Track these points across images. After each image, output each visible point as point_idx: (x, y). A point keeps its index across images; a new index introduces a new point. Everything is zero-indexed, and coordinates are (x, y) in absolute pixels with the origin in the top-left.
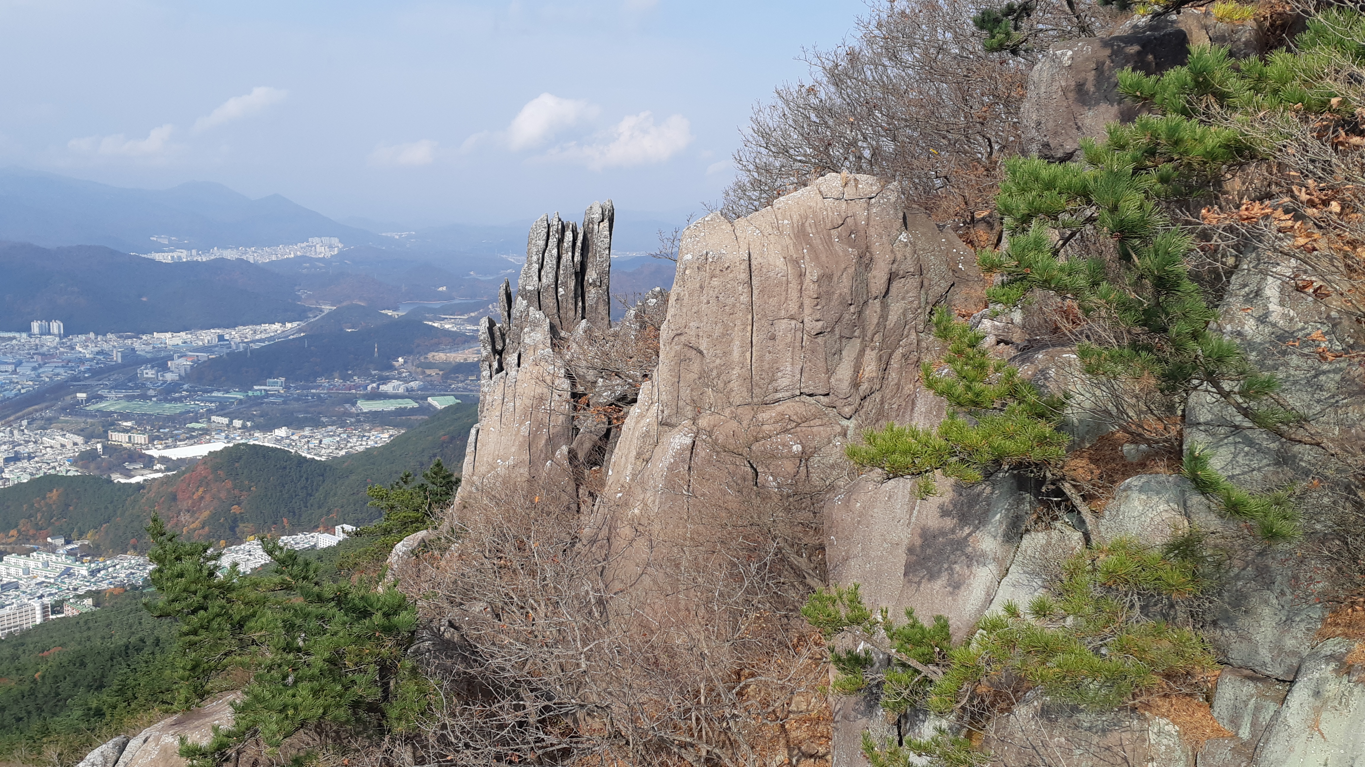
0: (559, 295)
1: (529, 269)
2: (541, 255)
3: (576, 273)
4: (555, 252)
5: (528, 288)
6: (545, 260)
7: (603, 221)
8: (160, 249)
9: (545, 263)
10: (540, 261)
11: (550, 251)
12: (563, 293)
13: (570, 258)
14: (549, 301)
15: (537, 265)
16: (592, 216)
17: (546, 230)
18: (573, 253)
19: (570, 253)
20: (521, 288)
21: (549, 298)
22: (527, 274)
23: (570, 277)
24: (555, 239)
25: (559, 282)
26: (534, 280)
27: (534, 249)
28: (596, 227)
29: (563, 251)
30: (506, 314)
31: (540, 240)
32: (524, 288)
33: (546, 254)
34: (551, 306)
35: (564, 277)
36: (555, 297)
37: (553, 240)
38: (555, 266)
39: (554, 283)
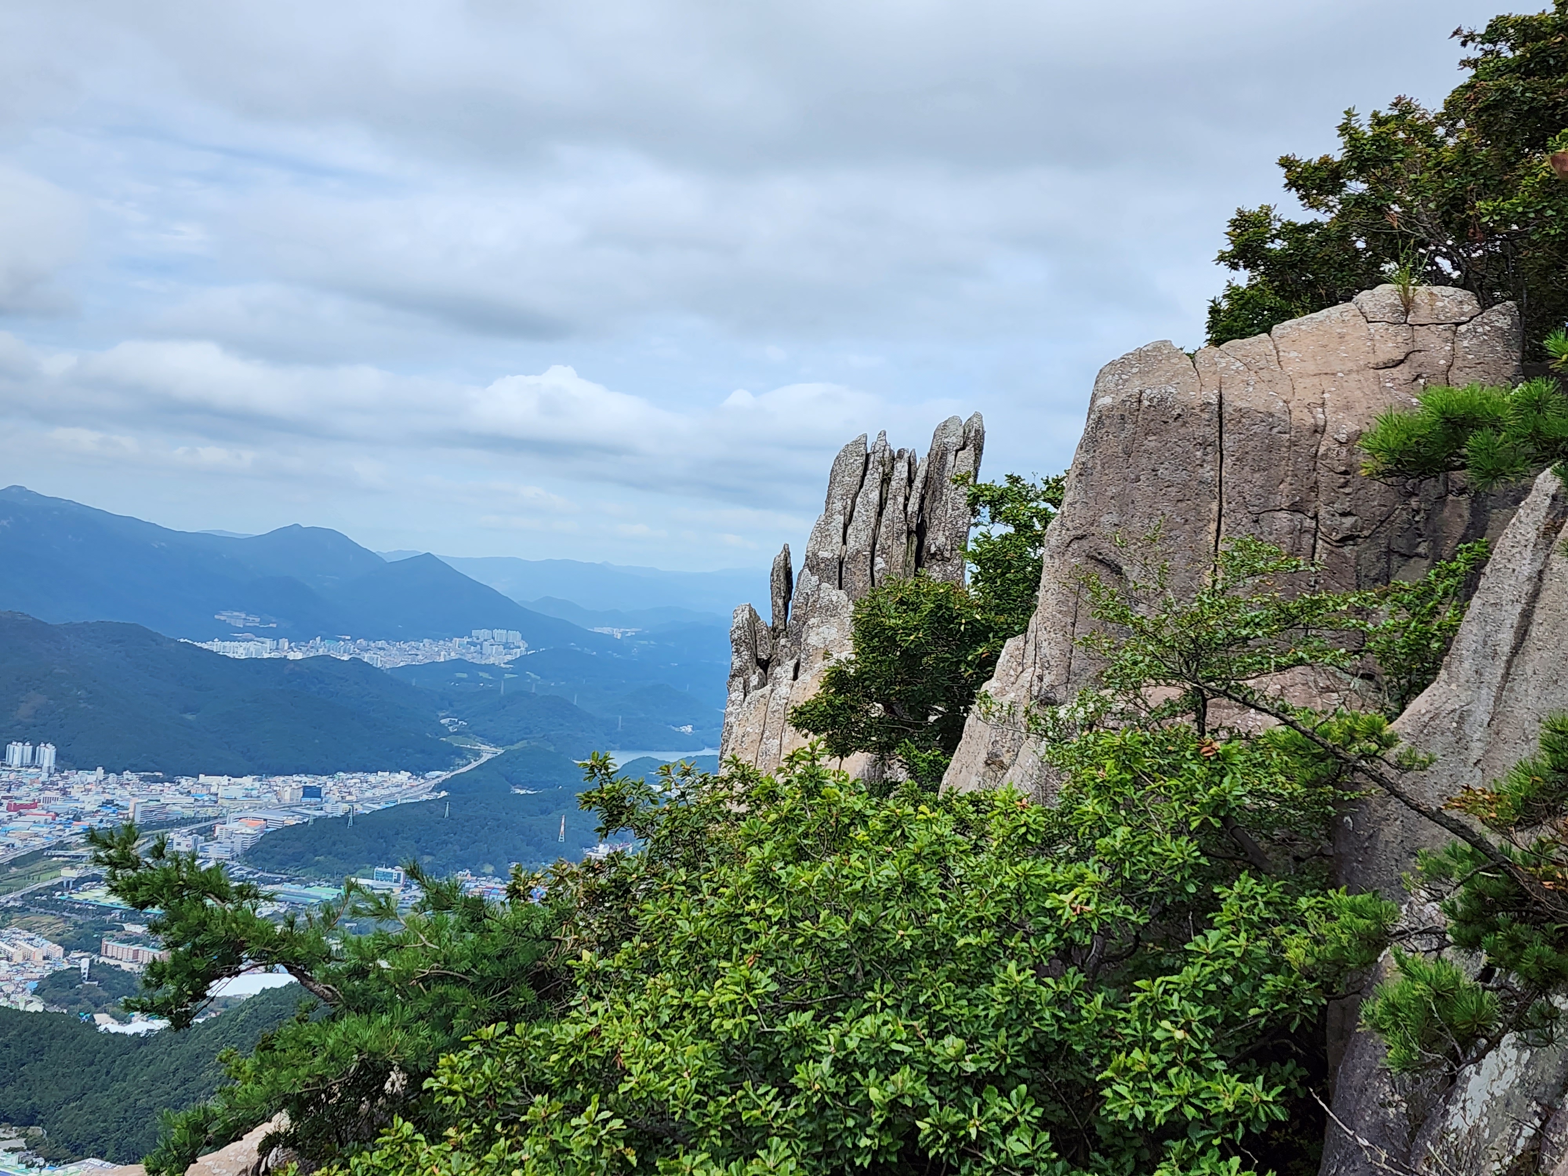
0: (876, 569)
1: (827, 524)
2: (849, 502)
3: (909, 533)
4: (875, 496)
5: (823, 554)
6: (856, 509)
7: (963, 448)
8: (228, 634)
9: (855, 514)
10: (849, 509)
11: (866, 494)
12: (883, 565)
13: (901, 508)
14: (859, 580)
15: (842, 518)
16: (946, 440)
17: (862, 460)
18: (907, 499)
19: (901, 499)
20: (810, 554)
21: (858, 573)
22: (822, 532)
23: (898, 538)
24: (876, 475)
25: (877, 546)
26: (834, 541)
27: (838, 491)
28: (951, 458)
29: (890, 496)
30: (780, 602)
31: (850, 476)
32: (815, 554)
33: (858, 499)
34: (861, 585)
35: (887, 538)
36: (868, 572)
37: (874, 478)
38: (873, 520)
39: (868, 549)
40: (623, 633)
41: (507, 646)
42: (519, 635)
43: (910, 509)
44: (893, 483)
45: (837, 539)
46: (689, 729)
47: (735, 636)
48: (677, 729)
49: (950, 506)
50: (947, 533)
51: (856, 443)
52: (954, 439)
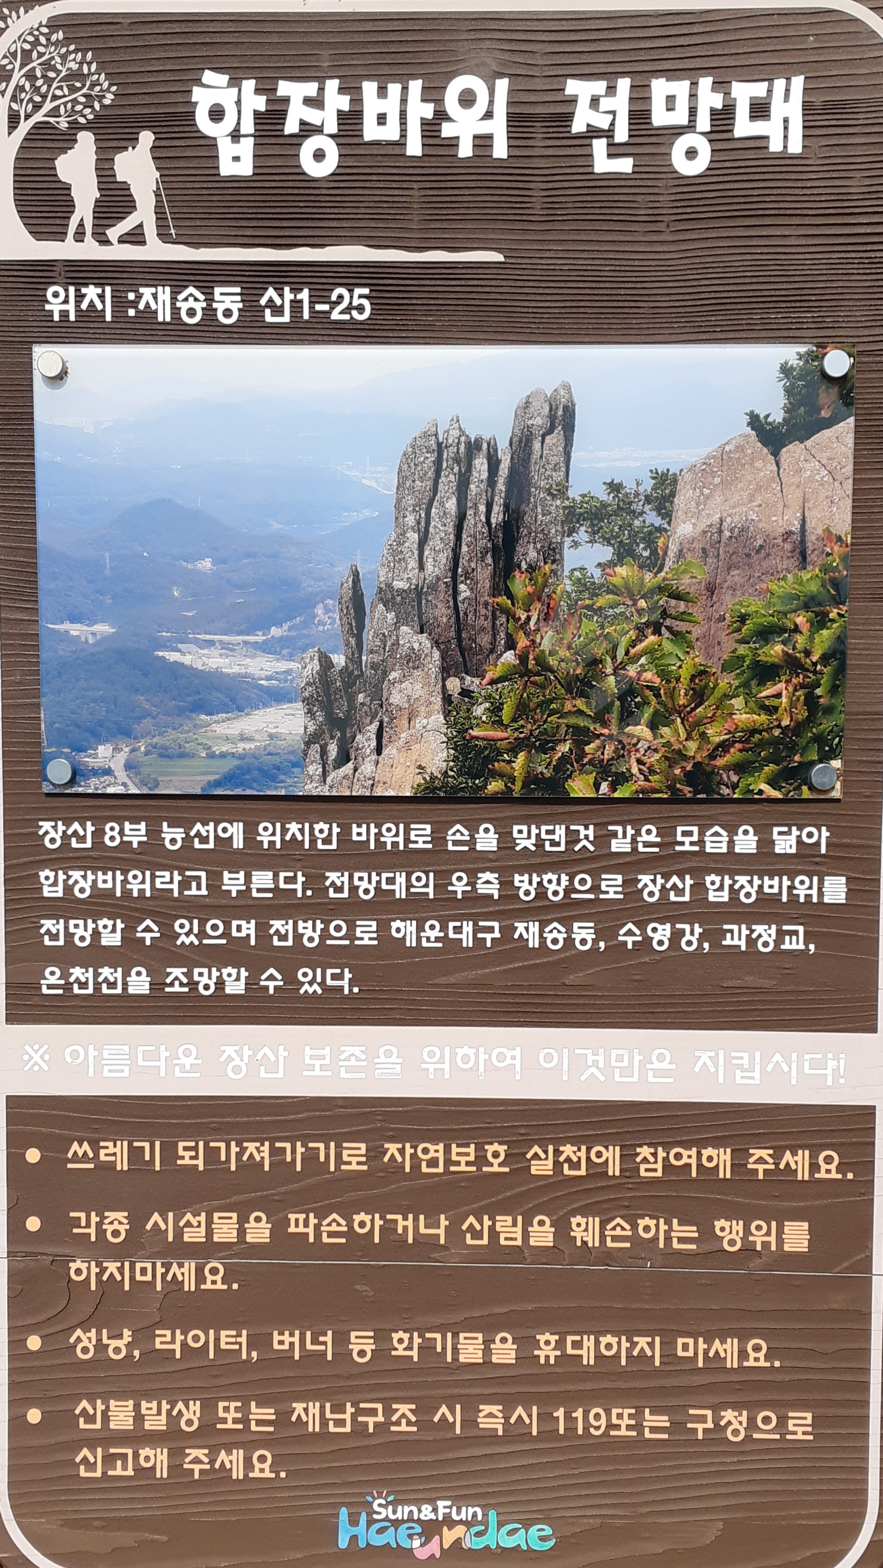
0: (460, 598)
1: (400, 544)
2: (423, 515)
3: (495, 550)
4: (451, 505)
5: (399, 584)
6: (433, 524)
7: (550, 431)
9: (431, 530)
10: (423, 524)
11: (442, 504)
12: (468, 593)
13: (484, 520)
14: (441, 612)
15: (416, 536)
16: (530, 422)
17: (432, 458)
18: (489, 506)
19: (482, 508)
20: (383, 586)
21: (440, 605)
22: (396, 554)
23: (483, 559)
24: (452, 478)
25: (460, 570)
26: (410, 567)
27: (409, 501)
28: (537, 445)
29: (469, 504)
30: (353, 641)
31: (421, 479)
32: (389, 586)
33: (433, 510)
34: (445, 620)
35: (470, 560)
36: (451, 603)
37: (449, 481)
38: (452, 537)
39: (450, 574)
43: (493, 521)
44: (472, 487)
45: (413, 564)
47: (307, 694)
49: (539, 510)
50: (539, 546)
51: (426, 435)
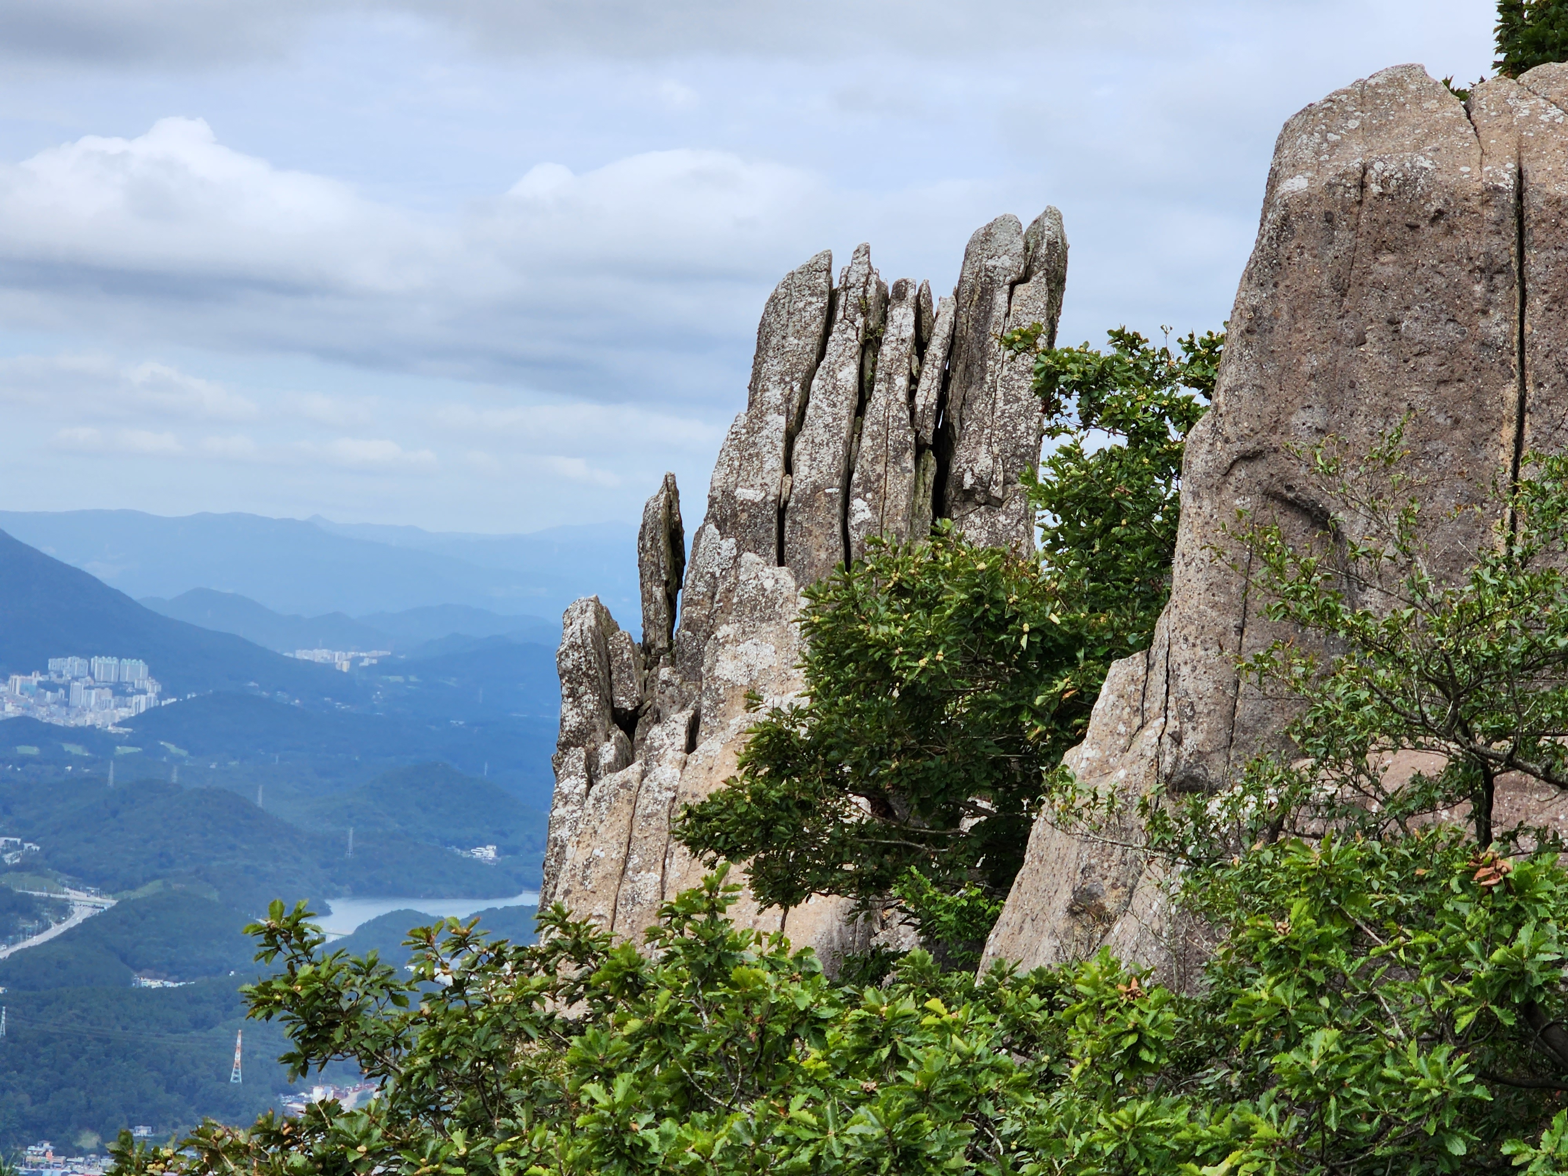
0: (853, 522)
1: (751, 432)
2: (797, 388)
3: (920, 449)
4: (848, 375)
5: (744, 494)
6: (812, 402)
7: (1024, 279)
9: (810, 411)
10: (796, 401)
11: (831, 373)
12: (868, 515)
13: (902, 397)
14: (818, 545)
15: (782, 420)
16: (990, 263)
17: (820, 303)
18: (914, 380)
19: (901, 382)
20: (718, 494)
21: (817, 531)
22: (744, 449)
23: (898, 459)
24: (851, 334)
25: (856, 476)
26: (767, 467)
27: (774, 367)
28: (1001, 298)
29: (879, 375)
30: (659, 592)
31: (798, 334)
32: (728, 495)
33: (816, 382)
34: (823, 555)
35: (875, 461)
36: (837, 529)
37: (846, 339)
38: (845, 423)
39: (837, 482)
40: (354, 661)
41: (120, 690)
42: (141, 667)
43: (919, 401)
44: (886, 349)
45: (774, 462)
46: (489, 852)
47: (568, 664)
48: (465, 854)
49: (1000, 393)
50: (996, 449)
51: (811, 269)
52: (1005, 261)
